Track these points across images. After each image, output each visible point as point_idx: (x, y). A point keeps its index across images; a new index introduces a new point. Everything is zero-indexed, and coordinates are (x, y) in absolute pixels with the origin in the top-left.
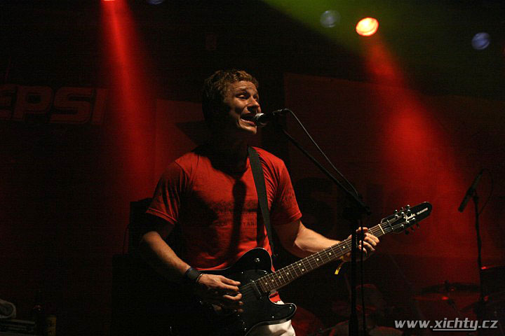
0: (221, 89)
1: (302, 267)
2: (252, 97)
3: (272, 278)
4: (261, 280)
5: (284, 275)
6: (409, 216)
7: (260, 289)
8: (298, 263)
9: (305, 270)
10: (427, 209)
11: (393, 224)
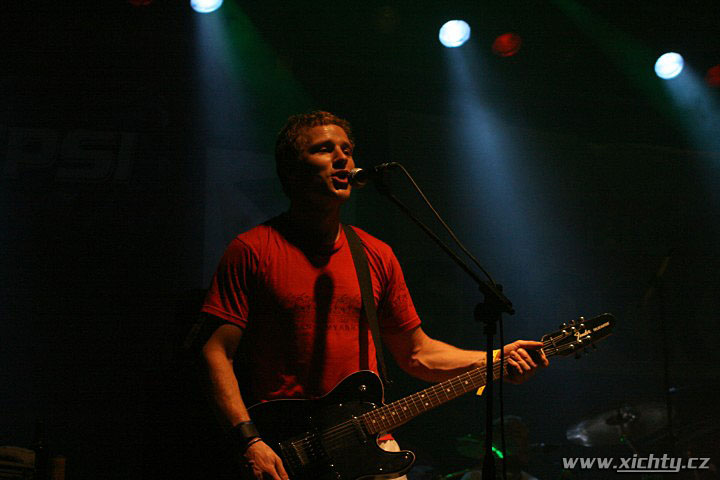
1: (425, 400)
2: (338, 148)
3: (383, 414)
4: (367, 416)
5: (400, 411)
6: (582, 332)
7: (365, 430)
8: (421, 394)
9: (430, 405)
10: (608, 324)
11: (559, 343)
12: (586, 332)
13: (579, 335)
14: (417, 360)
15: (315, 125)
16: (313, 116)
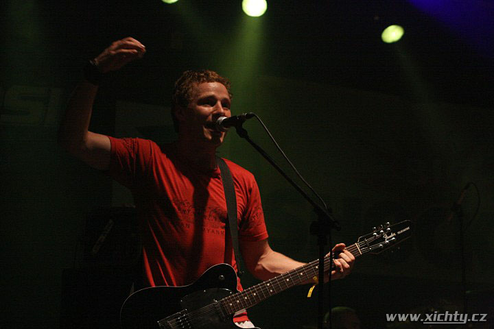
0: (186, 92)
1: (270, 287)
2: (219, 103)
3: (237, 299)
4: (226, 300)
5: (251, 296)
6: (389, 235)
7: (224, 310)
8: (267, 283)
9: (274, 292)
10: (408, 228)
11: (372, 243)
12: (392, 235)
13: (387, 237)
14: (261, 265)
15: (203, 81)
16: (202, 74)
